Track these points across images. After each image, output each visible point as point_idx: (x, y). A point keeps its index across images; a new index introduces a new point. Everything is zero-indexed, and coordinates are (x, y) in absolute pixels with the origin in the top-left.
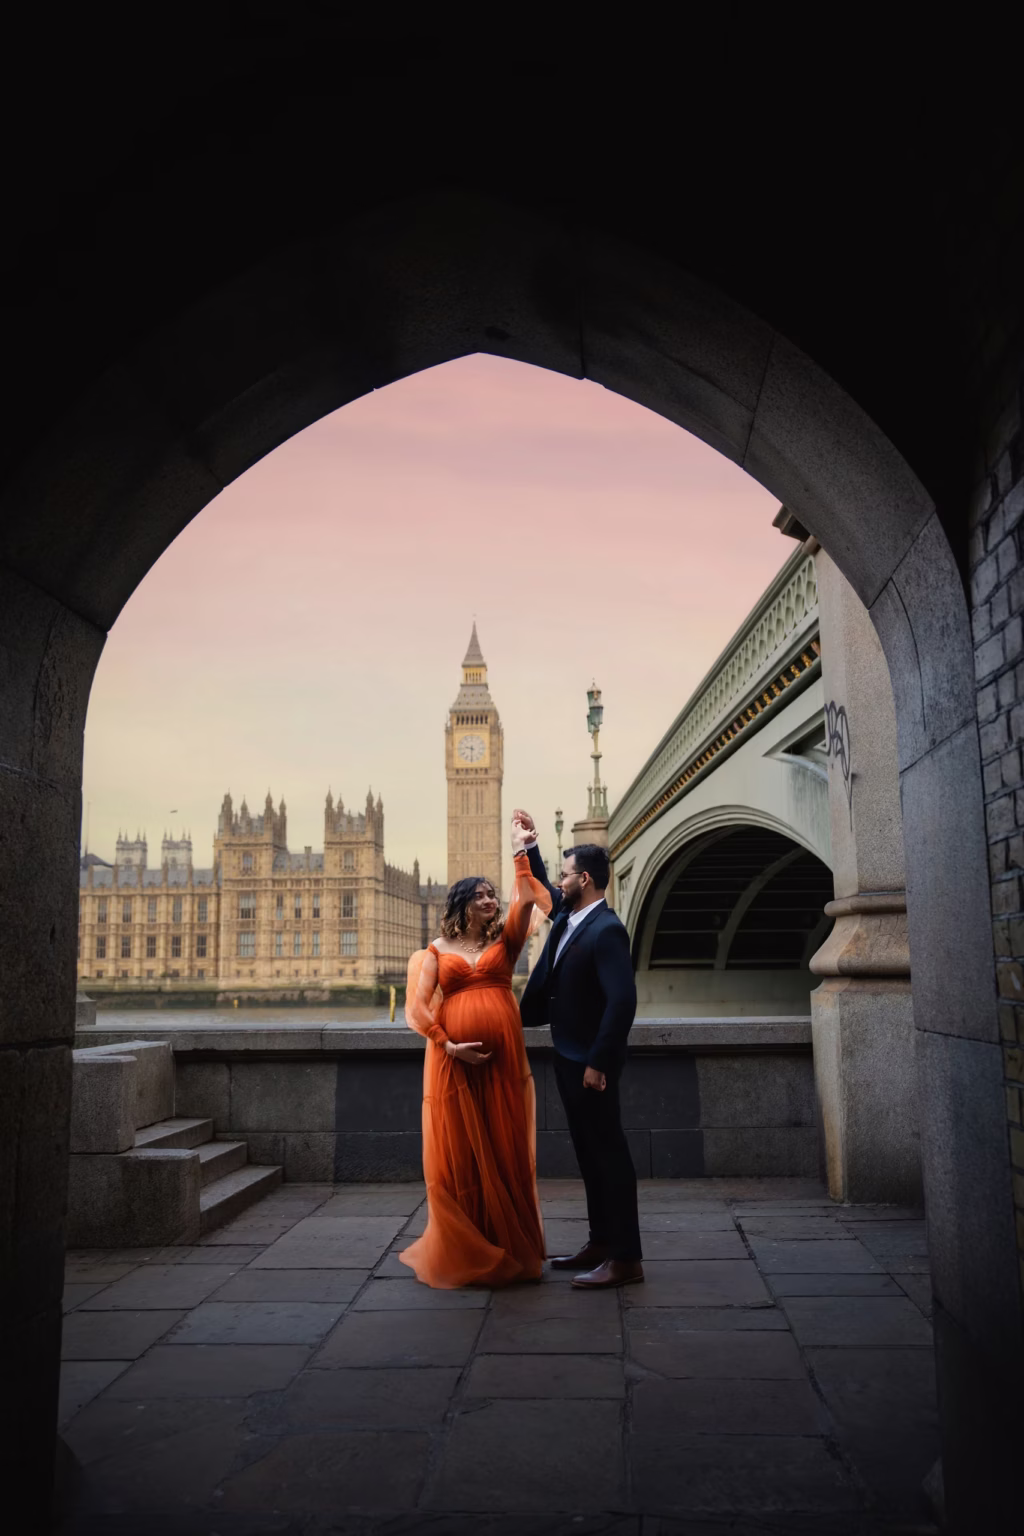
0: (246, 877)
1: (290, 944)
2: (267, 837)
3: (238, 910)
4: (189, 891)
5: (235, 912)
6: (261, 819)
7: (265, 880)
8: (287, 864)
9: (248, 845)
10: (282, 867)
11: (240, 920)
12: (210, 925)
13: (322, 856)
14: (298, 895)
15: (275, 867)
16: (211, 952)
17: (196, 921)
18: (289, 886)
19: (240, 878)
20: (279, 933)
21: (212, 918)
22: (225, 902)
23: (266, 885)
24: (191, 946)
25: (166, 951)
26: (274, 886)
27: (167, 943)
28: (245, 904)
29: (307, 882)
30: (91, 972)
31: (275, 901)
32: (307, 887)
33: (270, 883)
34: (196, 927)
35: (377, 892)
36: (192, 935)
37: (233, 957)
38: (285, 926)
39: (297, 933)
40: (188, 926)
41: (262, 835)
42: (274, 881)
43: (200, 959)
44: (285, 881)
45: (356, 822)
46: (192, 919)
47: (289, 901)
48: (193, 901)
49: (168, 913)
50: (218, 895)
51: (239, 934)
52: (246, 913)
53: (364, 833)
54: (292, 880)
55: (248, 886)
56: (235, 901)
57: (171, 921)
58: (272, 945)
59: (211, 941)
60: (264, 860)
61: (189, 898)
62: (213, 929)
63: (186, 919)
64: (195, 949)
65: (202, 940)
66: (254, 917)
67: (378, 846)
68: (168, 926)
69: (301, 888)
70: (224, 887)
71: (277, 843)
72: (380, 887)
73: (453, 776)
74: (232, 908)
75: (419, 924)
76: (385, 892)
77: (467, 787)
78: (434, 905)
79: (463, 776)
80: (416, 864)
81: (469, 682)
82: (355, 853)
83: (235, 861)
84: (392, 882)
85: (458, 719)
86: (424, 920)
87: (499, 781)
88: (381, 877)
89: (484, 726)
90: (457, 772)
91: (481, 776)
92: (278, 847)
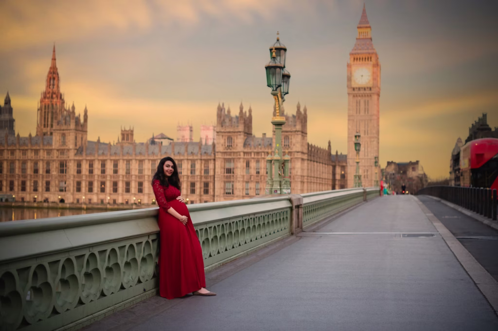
0: (229, 151)
1: (254, 189)
2: (241, 128)
3: (224, 169)
4: (199, 157)
5: (223, 170)
6: (237, 117)
7: (239, 152)
8: (252, 143)
9: (229, 132)
10: (249, 145)
11: (226, 174)
12: (211, 176)
13: (271, 139)
14: (258, 161)
15: (245, 145)
16: (211, 191)
17: (203, 174)
18: (253, 156)
19: (226, 151)
20: (247, 182)
21: (211, 173)
22: (218, 163)
23: (240, 155)
24: (201, 188)
25: (187, 190)
26: (244, 155)
27: (187, 186)
28: (228, 166)
29: (263, 154)
30: (148, 201)
31: (245, 164)
32: (263, 156)
33: (242, 154)
34: (203, 178)
35: (303, 159)
36: (187, 181)
37: (222, 195)
38: (250, 178)
39: (257, 182)
40: (199, 177)
41: (238, 126)
42: (244, 153)
43: (206, 195)
44: (251, 153)
45: (291, 120)
46: (201, 173)
47: (253, 164)
48: (201, 163)
49: (188, 169)
50: (214, 160)
51: (225, 182)
52: (229, 171)
53: (295, 126)
54: (254, 153)
55: (230, 156)
56: (223, 163)
57: (189, 174)
58: (243, 189)
59: (211, 185)
60: (239, 141)
61: (199, 162)
62: (212, 180)
63: (197, 173)
64: (202, 190)
65: (206, 185)
66: (233, 173)
67: (304, 133)
68: (188, 176)
69: (260, 157)
70: (219, 156)
71: (247, 131)
72: (305, 157)
73: (351, 91)
74: (221, 168)
75: (331, 177)
76: (308, 160)
77: (359, 98)
78: (339, 165)
79: (356, 92)
80: (329, 143)
81: (362, 37)
82: (290, 137)
83: (222, 141)
84: (313, 154)
85: (354, 59)
86: (334, 174)
87: (378, 95)
88: (305, 151)
89: (369, 62)
90: (354, 89)
91: (368, 92)
92: (248, 133)
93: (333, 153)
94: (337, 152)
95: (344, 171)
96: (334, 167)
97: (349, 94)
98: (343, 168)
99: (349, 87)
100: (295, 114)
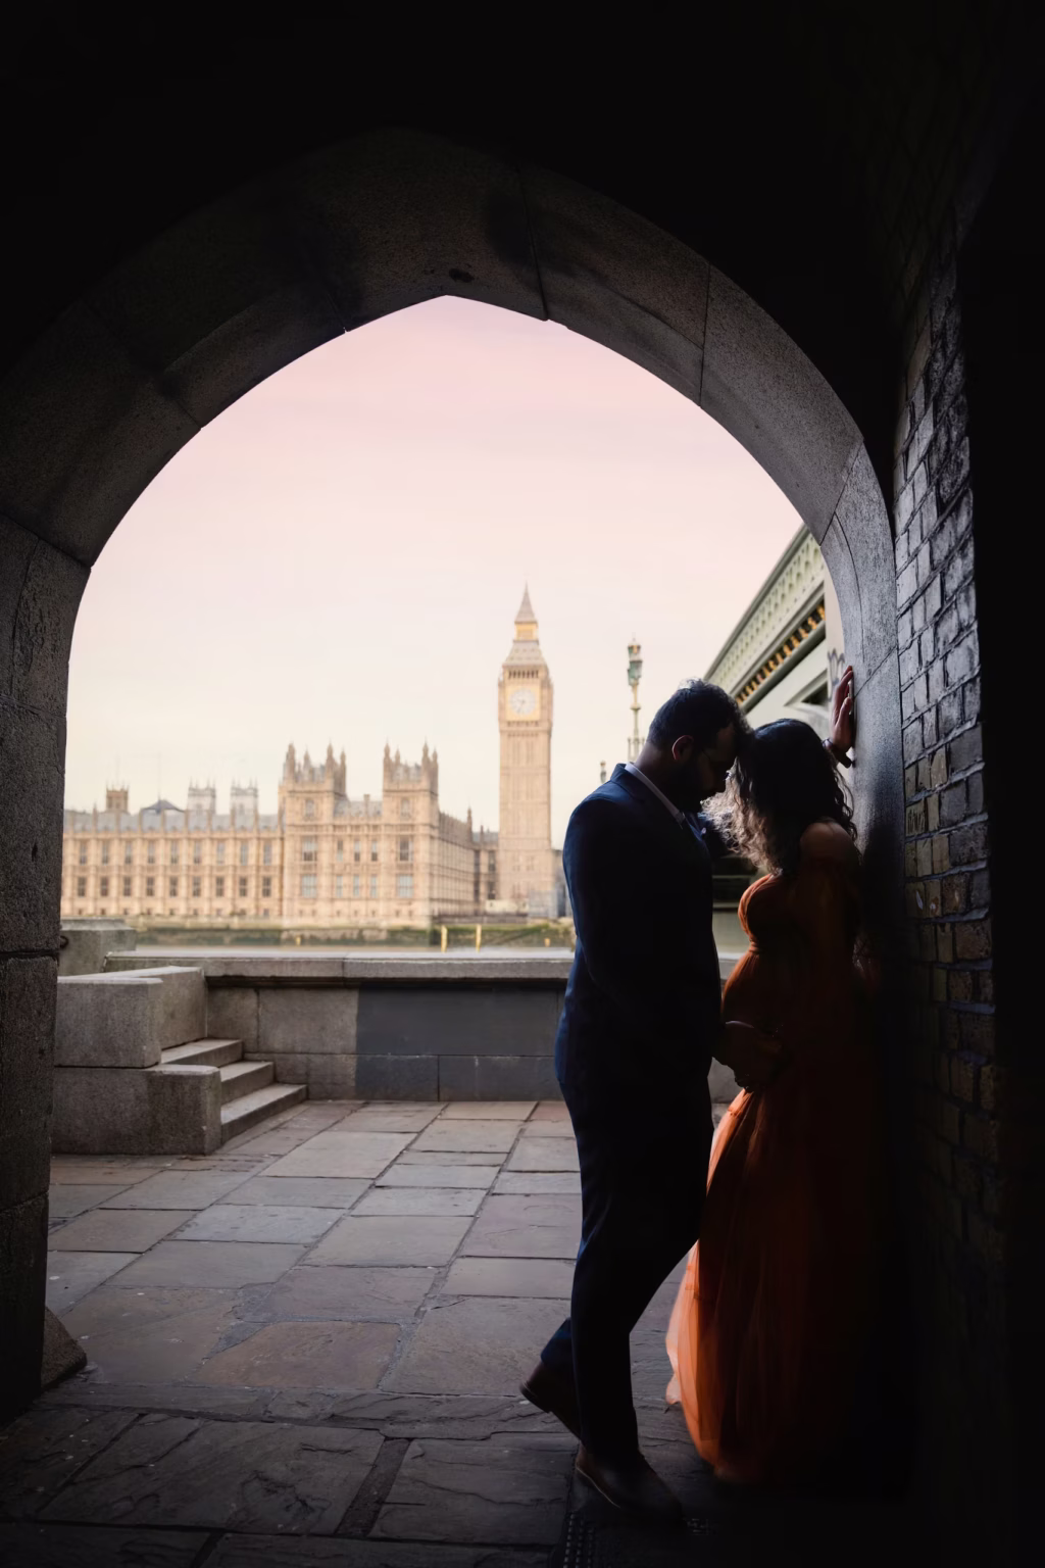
0: (309, 823)
1: (350, 886)
2: (328, 785)
3: (301, 853)
4: (255, 835)
5: (298, 855)
6: (323, 768)
7: (327, 825)
8: (346, 809)
9: (310, 792)
10: (343, 813)
11: (303, 863)
12: (275, 867)
13: (380, 804)
14: (357, 840)
15: (336, 813)
16: (275, 891)
17: (261, 863)
18: (349, 831)
19: (303, 823)
20: (340, 875)
21: (276, 861)
22: (288, 845)
23: (327, 830)
24: (257, 887)
25: (234, 890)
26: (334, 830)
27: (234, 882)
28: (309, 848)
29: (366, 828)
30: (164, 909)
31: (336, 846)
32: (366, 832)
33: (331, 828)
34: (262, 869)
35: (432, 838)
36: (257, 876)
37: (296, 897)
38: (345, 868)
39: (357, 876)
40: (254, 868)
41: (323, 782)
42: (335, 827)
43: (266, 899)
44: (345, 826)
45: (413, 771)
46: (258, 860)
47: (348, 846)
48: (259, 845)
49: (235, 855)
50: (282, 839)
51: (302, 876)
52: (308, 857)
53: (419, 781)
54: (352, 827)
55: (310, 831)
56: (298, 846)
57: (238, 863)
58: (332, 887)
59: (275, 883)
60: (326, 806)
61: (255, 842)
62: (277, 873)
63: (252, 861)
64: (261, 890)
65: (267, 881)
66: (316, 859)
67: (433, 794)
68: (235, 867)
69: (360, 833)
70: (288, 832)
71: (338, 791)
72: (435, 833)
73: (506, 728)
74: (295, 851)
75: (472, 869)
76: (439, 838)
77: (519, 739)
78: (486, 850)
79: (514, 728)
80: (470, 812)
81: (521, 638)
82: (411, 800)
83: (297, 807)
84: (446, 829)
85: (510, 674)
86: (477, 865)
87: (549, 733)
88: (436, 824)
89: (535, 680)
90: (509, 723)
91: (532, 728)
92: (339, 794)
93: (476, 829)
94: (482, 828)
95: (495, 860)
96: (477, 853)
97: (502, 732)
98: (492, 853)
99: (501, 720)
100: (420, 763)
